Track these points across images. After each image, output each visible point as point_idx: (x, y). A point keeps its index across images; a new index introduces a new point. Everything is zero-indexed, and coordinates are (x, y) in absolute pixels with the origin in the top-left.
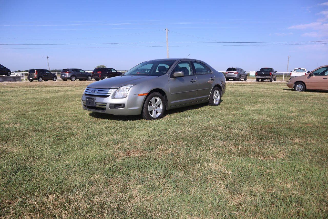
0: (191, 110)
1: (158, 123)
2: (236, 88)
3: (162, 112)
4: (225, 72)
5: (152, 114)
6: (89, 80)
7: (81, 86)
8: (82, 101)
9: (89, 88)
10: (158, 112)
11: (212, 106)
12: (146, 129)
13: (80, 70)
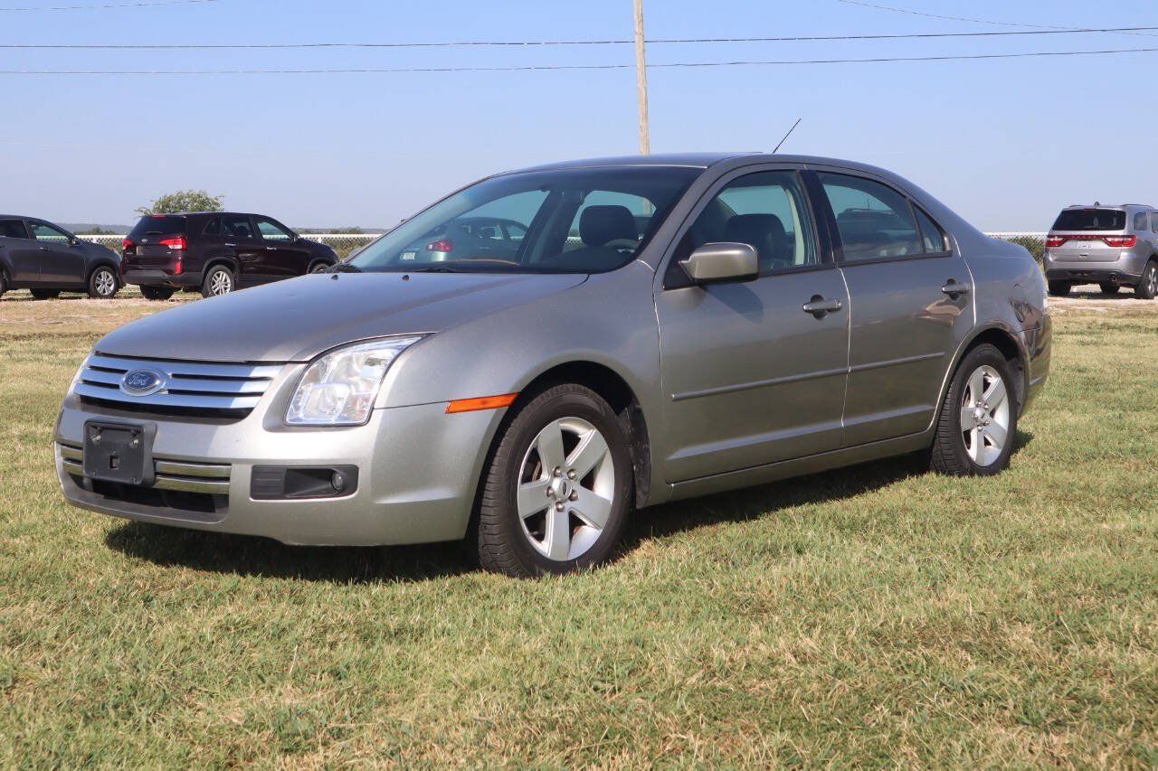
0: (805, 508)
1: (586, 599)
2: (1122, 344)
3: (608, 524)
4: (1041, 234)
5: (540, 538)
6: (101, 297)
7: (41, 336)
8: (57, 449)
9: (111, 358)
10: (582, 523)
11: (955, 480)
12: (504, 638)
13: (40, 223)
